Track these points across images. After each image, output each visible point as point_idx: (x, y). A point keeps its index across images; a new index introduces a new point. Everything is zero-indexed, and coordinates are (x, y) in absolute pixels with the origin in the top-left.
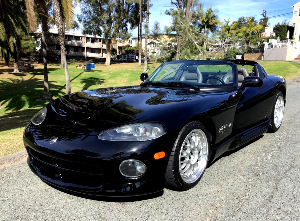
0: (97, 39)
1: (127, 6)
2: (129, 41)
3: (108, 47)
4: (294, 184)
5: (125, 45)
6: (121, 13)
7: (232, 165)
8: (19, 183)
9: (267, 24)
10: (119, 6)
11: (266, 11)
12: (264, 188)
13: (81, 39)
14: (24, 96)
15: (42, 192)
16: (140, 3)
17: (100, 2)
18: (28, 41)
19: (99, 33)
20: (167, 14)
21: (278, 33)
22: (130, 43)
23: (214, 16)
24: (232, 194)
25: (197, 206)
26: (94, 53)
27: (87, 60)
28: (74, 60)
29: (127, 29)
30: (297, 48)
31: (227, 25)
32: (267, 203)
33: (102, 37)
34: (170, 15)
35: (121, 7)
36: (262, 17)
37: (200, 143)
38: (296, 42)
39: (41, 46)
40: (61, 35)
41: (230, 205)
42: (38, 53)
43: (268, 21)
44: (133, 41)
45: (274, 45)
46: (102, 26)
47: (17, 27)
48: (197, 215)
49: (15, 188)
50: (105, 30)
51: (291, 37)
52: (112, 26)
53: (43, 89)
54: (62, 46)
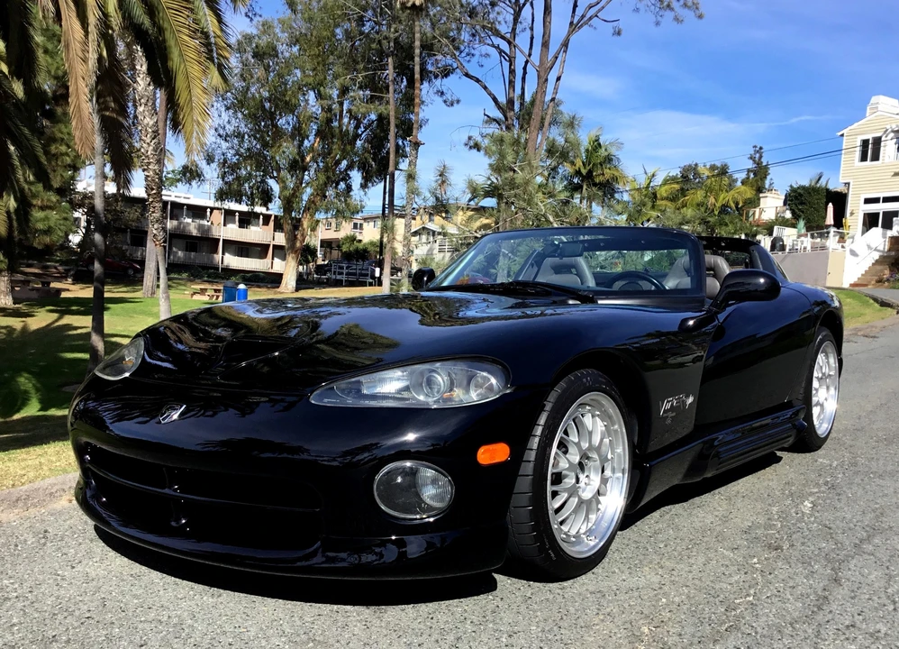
0: (257, 215)
1: (354, 122)
2: (355, 226)
3: (292, 239)
4: (887, 571)
5: (341, 235)
6: (333, 143)
7: (698, 525)
8: (47, 559)
9: (767, 186)
10: (329, 121)
11: (761, 148)
12: (800, 579)
13: (208, 213)
14: (26, 375)
15: (123, 580)
16: (392, 114)
17: (271, 108)
18: (48, 212)
19: (266, 198)
20: (471, 147)
21: (799, 210)
22: (358, 230)
23: (609, 159)
24: (705, 591)
25: (602, 617)
26: (248, 257)
27: (223, 279)
28: (185, 275)
29: (349, 188)
30: (858, 252)
31: (649, 184)
32: (813, 612)
33: (275, 208)
34: (479, 150)
35: (336, 124)
36: (750, 165)
37: (606, 441)
38: (853, 237)
39: (84, 230)
40: (154, 192)
41: (703, 616)
42: (75, 253)
43: (769, 177)
44: (365, 225)
45: (788, 242)
46: (274, 178)
47: (22, 165)
48: (607, 637)
49: (36, 570)
50: (284, 188)
51: (839, 222)
52: (306, 177)
53: (86, 356)
54: (156, 226)
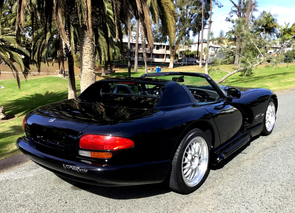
0: (161, 46)
1: (190, 15)
3: (172, 52)
10: (183, 16)
16: (203, 12)
20: (227, 21)
22: (190, 48)
23: (273, 20)
26: (159, 58)
29: (189, 36)
34: (230, 21)
44: (192, 46)
54: (144, 54)
